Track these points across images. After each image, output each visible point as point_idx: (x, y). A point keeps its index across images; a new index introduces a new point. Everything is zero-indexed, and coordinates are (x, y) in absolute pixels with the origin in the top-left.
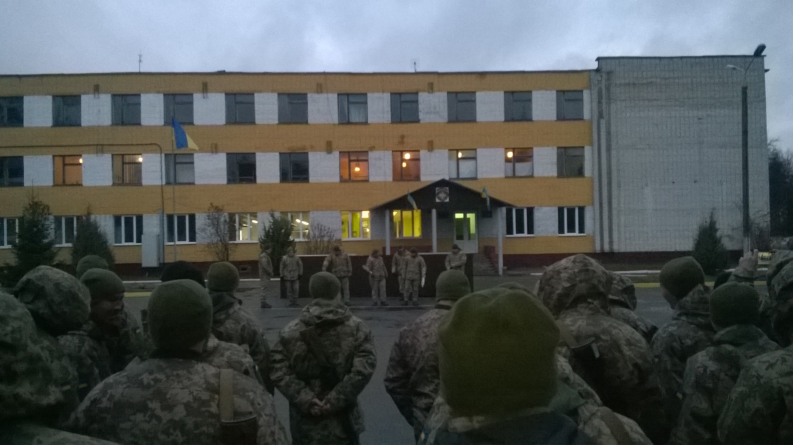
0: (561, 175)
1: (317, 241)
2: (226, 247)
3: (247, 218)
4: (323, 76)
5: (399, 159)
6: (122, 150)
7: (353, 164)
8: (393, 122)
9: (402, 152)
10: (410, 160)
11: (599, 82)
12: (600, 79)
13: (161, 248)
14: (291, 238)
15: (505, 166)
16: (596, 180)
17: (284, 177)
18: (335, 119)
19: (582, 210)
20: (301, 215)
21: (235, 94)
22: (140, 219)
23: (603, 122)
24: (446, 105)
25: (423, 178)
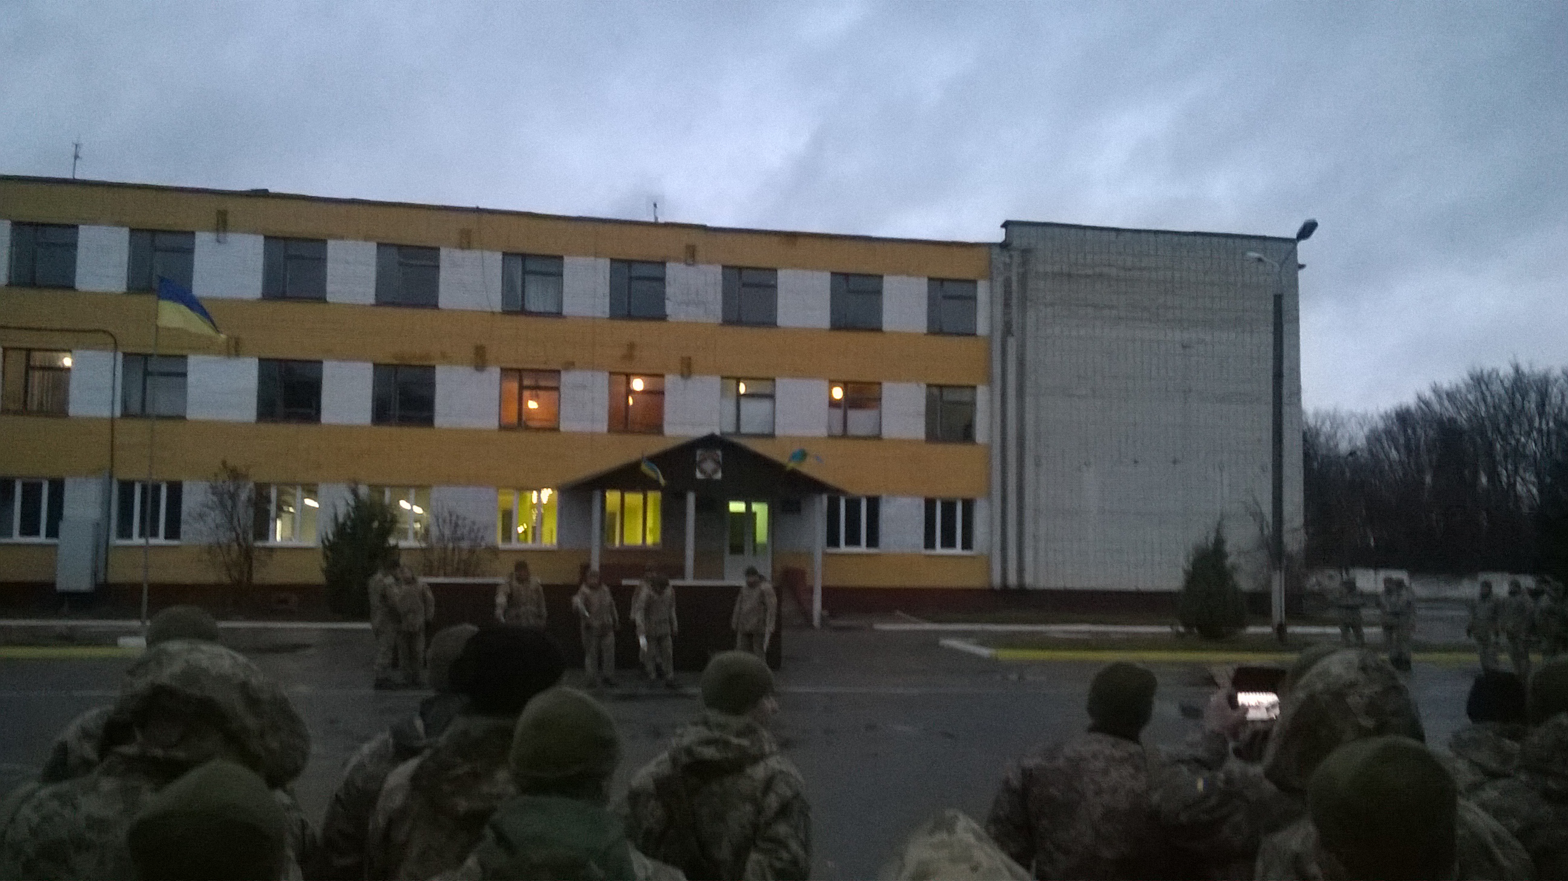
0: (932, 436)
1: (445, 549)
2: (247, 553)
3: (294, 495)
4: (473, 217)
5: (623, 389)
6: (27, 340)
7: (526, 393)
8: (613, 316)
9: (628, 377)
10: (643, 392)
11: (1008, 266)
12: (1008, 260)
13: (102, 551)
14: (392, 541)
15: (829, 412)
16: (996, 451)
17: (381, 414)
18: (496, 302)
19: (968, 506)
20: (412, 492)
21: (285, 239)
22: (57, 488)
23: (1012, 342)
24: (719, 289)
25: (668, 430)
